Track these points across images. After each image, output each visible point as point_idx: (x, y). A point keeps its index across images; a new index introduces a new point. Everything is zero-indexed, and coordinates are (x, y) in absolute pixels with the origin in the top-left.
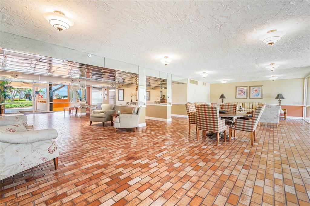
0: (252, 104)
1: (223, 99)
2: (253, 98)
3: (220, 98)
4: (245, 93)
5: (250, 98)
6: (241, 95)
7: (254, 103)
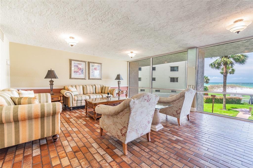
0: (94, 87)
1: (53, 79)
2: (93, 79)
3: (45, 78)
4: (83, 71)
5: (89, 79)
6: (78, 73)
7: (96, 86)
